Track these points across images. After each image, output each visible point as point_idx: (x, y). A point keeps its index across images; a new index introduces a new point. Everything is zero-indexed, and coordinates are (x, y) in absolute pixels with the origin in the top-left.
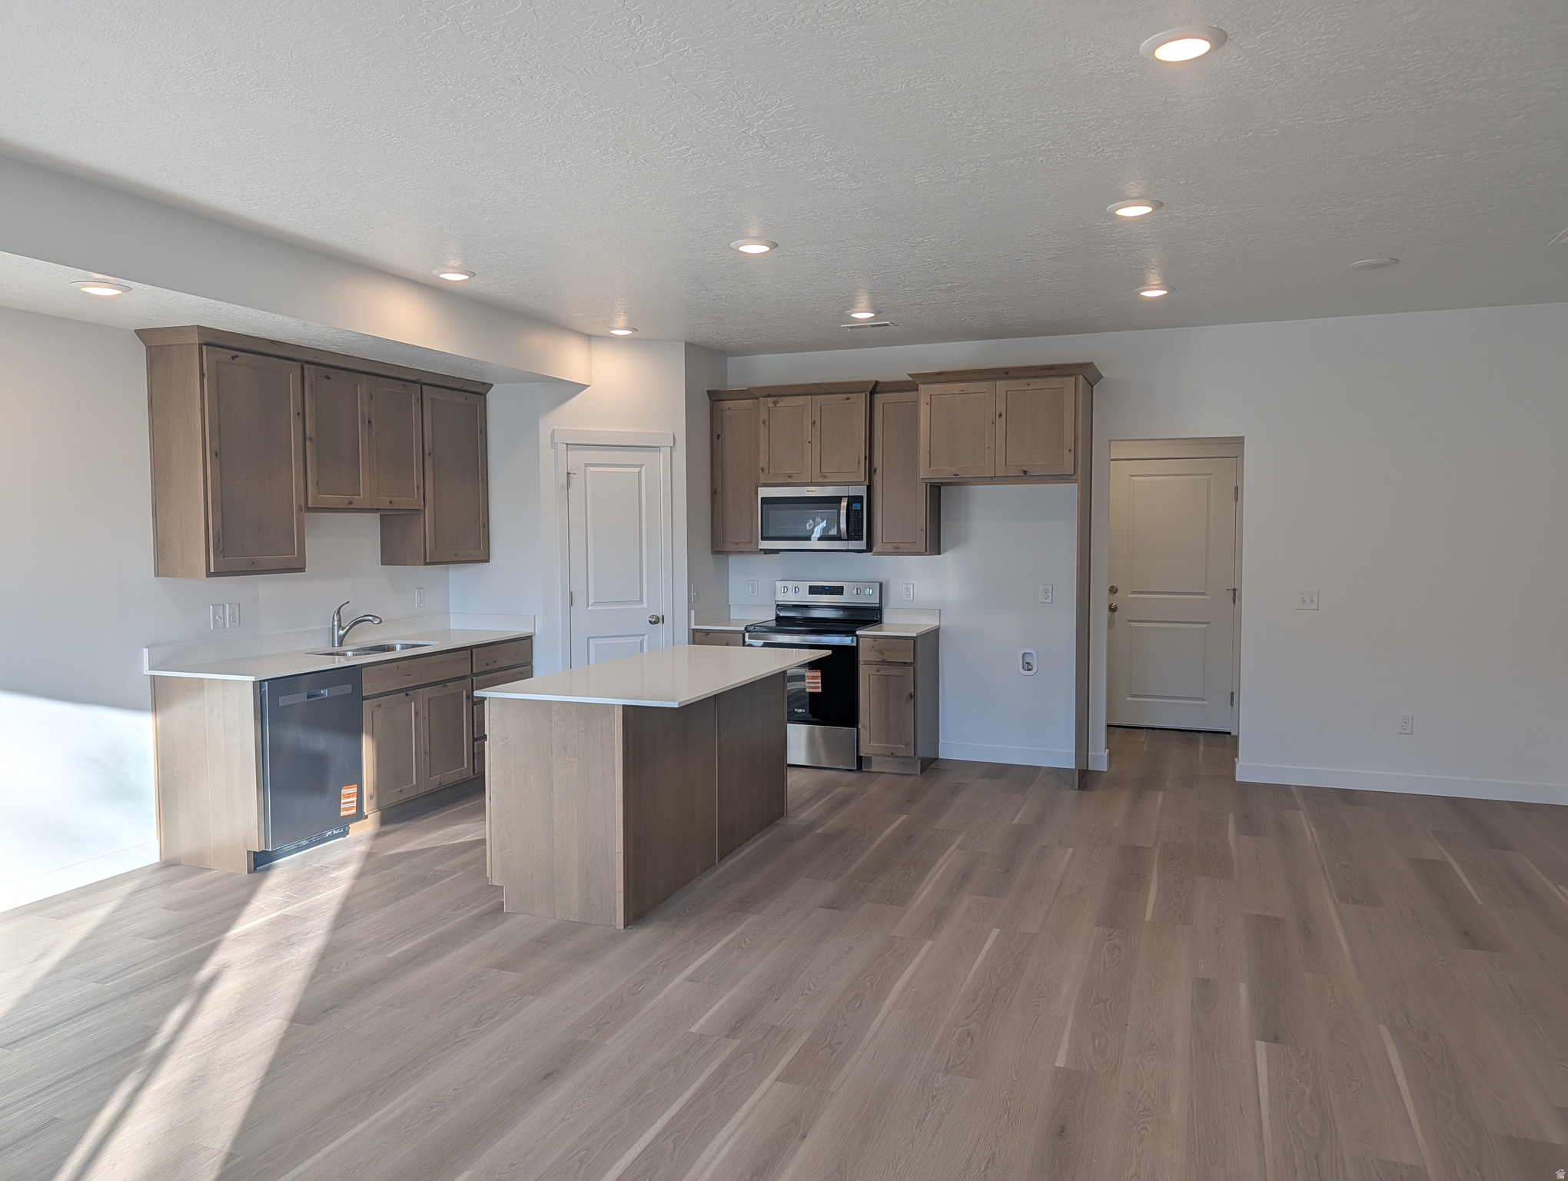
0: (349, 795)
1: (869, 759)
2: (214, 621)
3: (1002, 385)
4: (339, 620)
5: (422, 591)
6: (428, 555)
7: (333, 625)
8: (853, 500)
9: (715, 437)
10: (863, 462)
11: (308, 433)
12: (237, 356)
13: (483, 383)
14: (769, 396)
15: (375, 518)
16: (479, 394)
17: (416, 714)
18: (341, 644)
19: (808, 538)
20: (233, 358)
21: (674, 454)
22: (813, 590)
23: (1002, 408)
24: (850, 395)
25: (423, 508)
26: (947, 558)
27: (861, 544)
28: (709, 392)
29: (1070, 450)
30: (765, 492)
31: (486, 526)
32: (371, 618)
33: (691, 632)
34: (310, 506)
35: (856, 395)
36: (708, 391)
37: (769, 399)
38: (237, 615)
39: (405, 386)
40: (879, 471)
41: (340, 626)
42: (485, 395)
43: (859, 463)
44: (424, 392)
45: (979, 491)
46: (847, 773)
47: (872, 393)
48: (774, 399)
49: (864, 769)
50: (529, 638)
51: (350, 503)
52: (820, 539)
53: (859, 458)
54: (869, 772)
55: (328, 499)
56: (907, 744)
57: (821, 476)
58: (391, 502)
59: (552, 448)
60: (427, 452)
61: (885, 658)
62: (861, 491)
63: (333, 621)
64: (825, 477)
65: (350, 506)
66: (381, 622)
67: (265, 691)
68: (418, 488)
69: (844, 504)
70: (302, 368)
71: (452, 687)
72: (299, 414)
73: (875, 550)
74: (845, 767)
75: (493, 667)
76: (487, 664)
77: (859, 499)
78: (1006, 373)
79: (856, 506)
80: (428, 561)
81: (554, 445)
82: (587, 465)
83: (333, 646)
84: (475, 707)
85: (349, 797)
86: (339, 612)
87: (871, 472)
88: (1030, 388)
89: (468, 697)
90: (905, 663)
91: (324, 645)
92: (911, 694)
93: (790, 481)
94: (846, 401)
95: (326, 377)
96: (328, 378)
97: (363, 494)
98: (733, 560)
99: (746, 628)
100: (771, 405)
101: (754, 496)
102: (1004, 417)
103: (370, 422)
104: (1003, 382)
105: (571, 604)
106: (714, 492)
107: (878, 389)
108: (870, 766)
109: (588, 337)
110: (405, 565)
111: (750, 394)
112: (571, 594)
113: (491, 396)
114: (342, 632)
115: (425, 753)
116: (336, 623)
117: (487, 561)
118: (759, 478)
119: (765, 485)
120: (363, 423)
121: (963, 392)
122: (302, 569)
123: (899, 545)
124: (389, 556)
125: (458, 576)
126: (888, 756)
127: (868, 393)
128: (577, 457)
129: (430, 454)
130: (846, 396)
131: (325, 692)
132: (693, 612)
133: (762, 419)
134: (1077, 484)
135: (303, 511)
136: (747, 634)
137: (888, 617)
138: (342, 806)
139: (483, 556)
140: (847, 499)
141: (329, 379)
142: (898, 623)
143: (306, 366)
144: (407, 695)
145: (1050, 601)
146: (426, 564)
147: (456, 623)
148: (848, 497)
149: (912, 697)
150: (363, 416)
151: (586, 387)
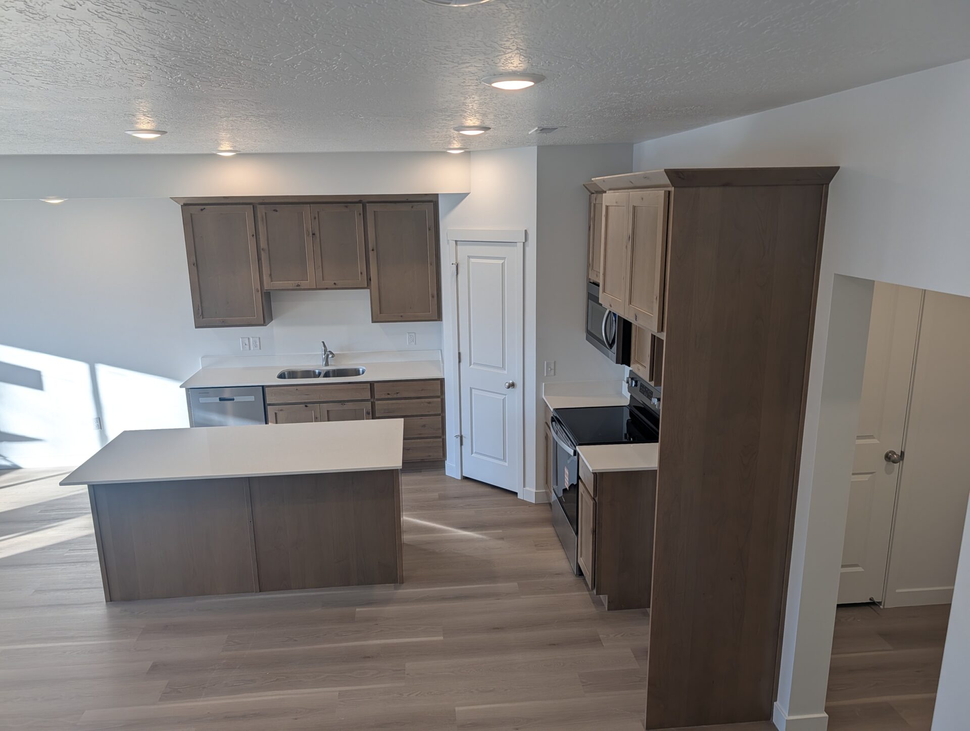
2: (243, 346)
5: (412, 335)
6: (374, 317)
11: (262, 246)
12: (204, 209)
15: (365, 292)
16: (429, 203)
17: (316, 418)
20: (202, 210)
21: (526, 248)
22: (641, 389)
23: (630, 229)
25: (367, 286)
31: (436, 296)
38: (258, 343)
39: (347, 207)
42: (434, 202)
44: (367, 208)
51: (298, 285)
55: (280, 284)
58: (335, 284)
60: (370, 248)
65: (298, 288)
68: (361, 273)
70: (255, 208)
71: (349, 406)
72: (253, 236)
75: (396, 396)
80: (374, 320)
81: (448, 242)
82: (469, 257)
95: (274, 210)
97: (312, 279)
102: (631, 240)
103: (314, 234)
105: (460, 362)
112: (459, 354)
117: (441, 319)
120: (308, 235)
122: (264, 324)
128: (464, 250)
129: (373, 250)
135: (259, 292)
141: (277, 211)
143: (259, 206)
144: (306, 406)
149: (593, 531)
150: (308, 231)
151: (468, 194)
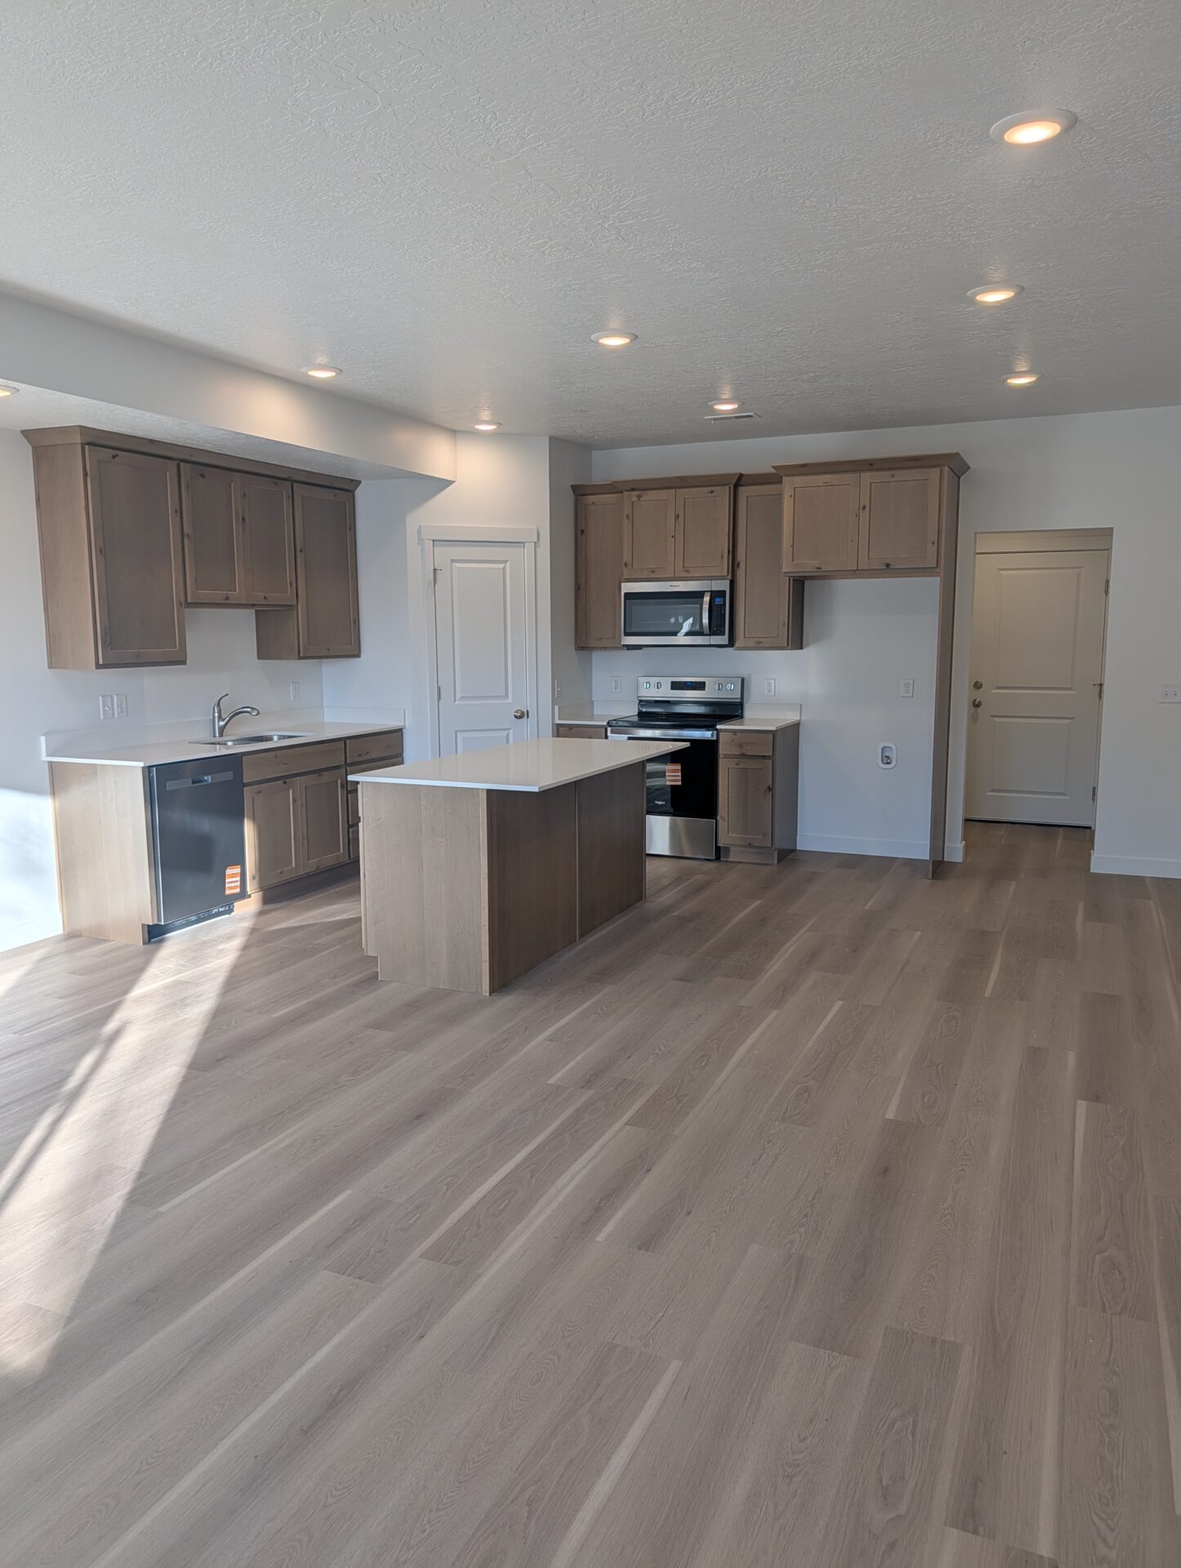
0: (233, 876)
1: (727, 849)
2: (104, 711)
3: (867, 477)
4: (220, 712)
5: (297, 685)
6: (301, 649)
7: (214, 717)
8: (715, 594)
9: (579, 533)
10: (726, 556)
11: (185, 531)
12: (116, 455)
13: (352, 480)
14: (633, 490)
15: (250, 613)
16: (348, 491)
17: (294, 800)
18: (221, 734)
19: (675, 634)
20: (114, 457)
21: (538, 550)
22: (676, 686)
23: (865, 501)
24: (714, 488)
25: (295, 603)
26: (810, 654)
27: (723, 639)
28: (574, 487)
29: (933, 543)
30: (628, 587)
31: (357, 621)
32: (249, 710)
33: (555, 727)
34: (189, 601)
35: (719, 488)
36: (572, 486)
37: (633, 493)
38: (124, 706)
39: (276, 484)
40: (742, 565)
41: (220, 718)
42: (353, 492)
43: (722, 557)
44: (295, 487)
45: (844, 586)
46: (706, 863)
47: (737, 485)
48: (637, 493)
49: (722, 859)
50: (400, 731)
51: (227, 598)
52: (687, 634)
53: (722, 552)
54: (727, 861)
55: (206, 594)
56: (764, 835)
57: (684, 571)
58: (265, 598)
59: (419, 544)
60: (298, 548)
61: (744, 751)
62: (724, 585)
63: (214, 713)
64: (688, 571)
65: (227, 602)
66: (258, 714)
67: (153, 776)
68: (291, 584)
69: (707, 599)
70: (179, 466)
71: (326, 777)
72: (176, 512)
73: (737, 645)
74: (703, 857)
75: (366, 758)
76: (360, 755)
77: (722, 594)
78: (871, 465)
79: (718, 601)
80: (301, 655)
81: (420, 541)
82: (453, 561)
83: (214, 736)
84: (349, 796)
85: (232, 877)
86: (219, 703)
87: (734, 565)
88: (894, 479)
89: (342, 786)
90: (764, 756)
91: (207, 736)
92: (769, 787)
93: (653, 576)
94: (711, 495)
95: (201, 475)
96: (203, 476)
97: (239, 589)
98: (597, 656)
99: (608, 723)
100: (634, 499)
101: (617, 591)
102: (867, 509)
103: (243, 519)
104: (868, 474)
105: (439, 698)
106: (578, 588)
107: (742, 482)
108: (728, 855)
109: (453, 433)
110: (280, 659)
111: (614, 488)
112: (439, 689)
113: (359, 492)
114: (222, 723)
115: (303, 838)
116: (216, 715)
117: (358, 656)
118: (622, 575)
119: (629, 580)
120: (237, 520)
121: (826, 485)
122: (183, 662)
123: (761, 640)
124: (264, 652)
125: (331, 671)
126: (747, 846)
127: (732, 487)
128: (444, 554)
129: (301, 551)
130: (710, 489)
131: (208, 778)
132: (557, 707)
133: (626, 513)
134: (939, 578)
135: (183, 606)
136: (609, 729)
137: (748, 713)
138: (227, 885)
139: (352, 650)
140: (709, 593)
142: (757, 718)
143: (182, 464)
144: (285, 782)
145: (910, 694)
146: (300, 658)
147: (329, 717)
148: (711, 591)
149: (770, 789)
150: (237, 513)
151: (452, 482)
